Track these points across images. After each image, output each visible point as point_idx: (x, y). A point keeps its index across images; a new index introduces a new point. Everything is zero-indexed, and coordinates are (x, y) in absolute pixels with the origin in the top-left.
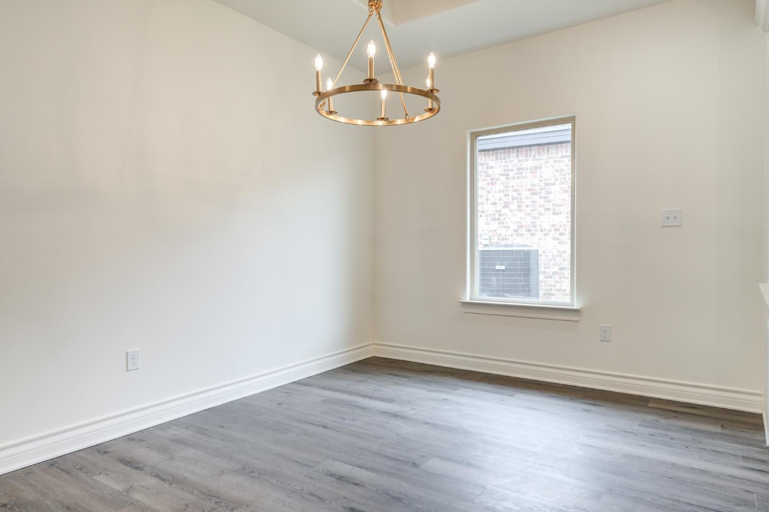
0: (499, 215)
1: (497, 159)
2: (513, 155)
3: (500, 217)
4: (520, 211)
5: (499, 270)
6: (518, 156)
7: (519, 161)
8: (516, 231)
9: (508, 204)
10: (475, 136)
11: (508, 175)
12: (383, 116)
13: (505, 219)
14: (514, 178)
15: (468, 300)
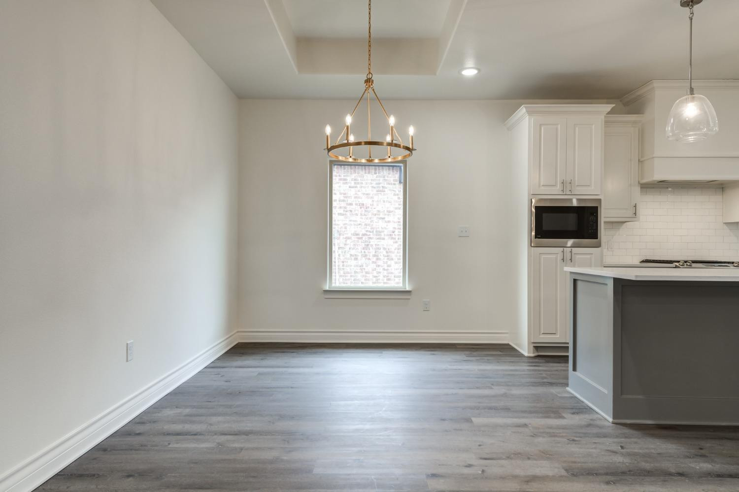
15: (327, 288)
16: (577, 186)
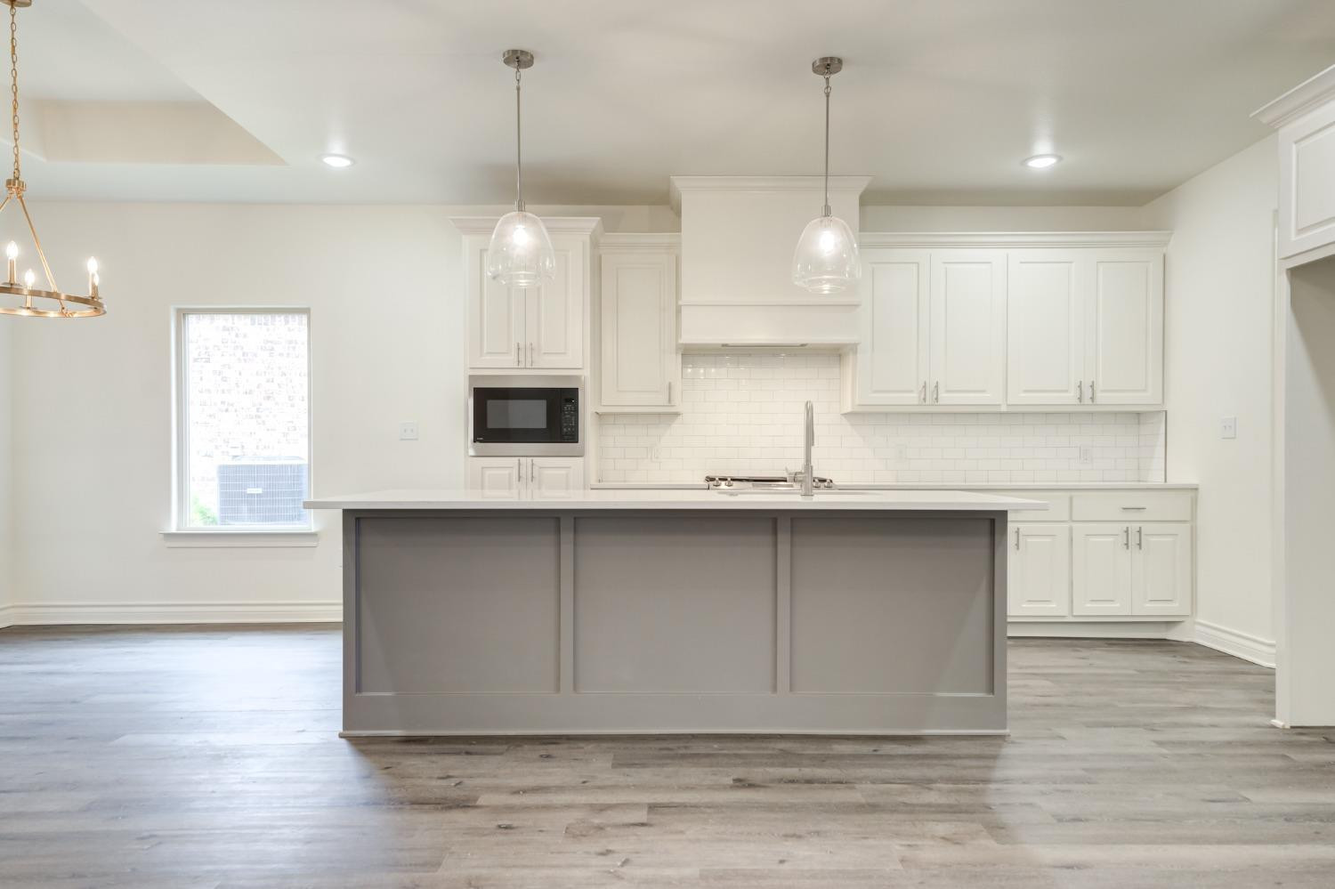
0: (258, 410)
1: (253, 324)
2: (280, 319)
3: (259, 414)
4: (292, 406)
5: (252, 495)
6: (287, 322)
7: (289, 330)
8: (285, 435)
9: (272, 393)
10: (183, 314)
11: (273, 349)
12: (28, 305)
13: (267, 416)
14: (281, 355)
15: (173, 529)
16: (545, 353)
